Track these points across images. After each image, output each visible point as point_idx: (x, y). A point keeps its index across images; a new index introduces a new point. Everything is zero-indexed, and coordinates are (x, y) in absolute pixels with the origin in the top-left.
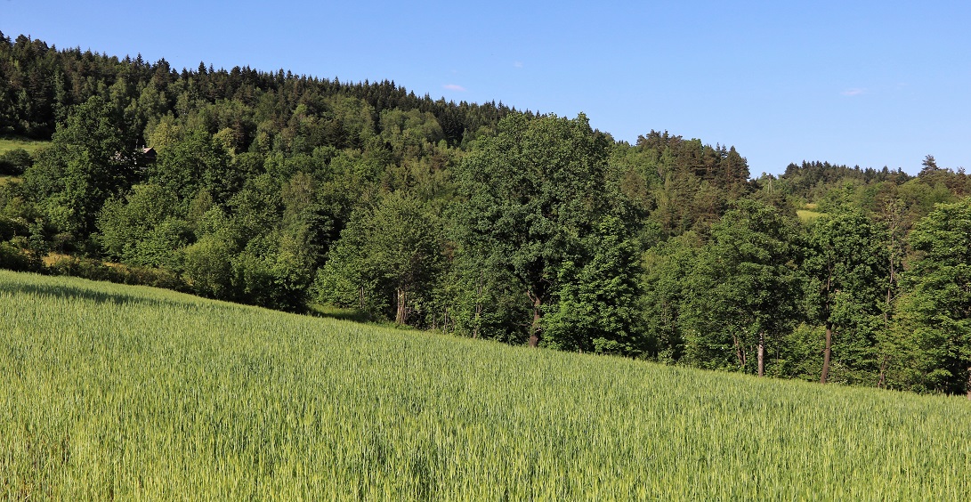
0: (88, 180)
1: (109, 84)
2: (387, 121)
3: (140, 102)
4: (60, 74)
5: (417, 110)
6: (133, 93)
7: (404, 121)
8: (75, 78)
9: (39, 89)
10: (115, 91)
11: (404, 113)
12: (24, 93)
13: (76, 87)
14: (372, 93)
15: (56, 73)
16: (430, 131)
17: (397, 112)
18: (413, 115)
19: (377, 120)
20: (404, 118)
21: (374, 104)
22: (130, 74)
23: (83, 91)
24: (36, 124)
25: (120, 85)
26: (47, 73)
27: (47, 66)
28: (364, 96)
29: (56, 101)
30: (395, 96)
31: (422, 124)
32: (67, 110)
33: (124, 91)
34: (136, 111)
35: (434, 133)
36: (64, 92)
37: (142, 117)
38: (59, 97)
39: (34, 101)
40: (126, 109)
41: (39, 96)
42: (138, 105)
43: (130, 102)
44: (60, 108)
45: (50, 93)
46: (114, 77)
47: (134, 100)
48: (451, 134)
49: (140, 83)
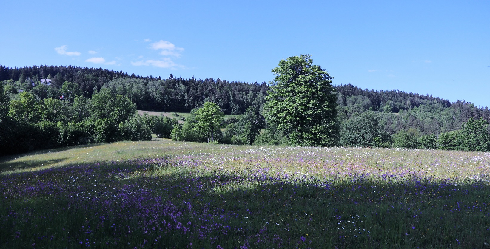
0: (251, 130)
1: (247, 93)
2: (349, 100)
3: (258, 99)
4: (231, 91)
5: (361, 95)
6: (255, 96)
7: (355, 100)
8: (236, 93)
9: (225, 97)
10: (249, 96)
11: (356, 97)
12: (221, 99)
13: (237, 96)
14: (343, 89)
15: (230, 91)
16: (366, 104)
17: (353, 97)
18: (359, 97)
19: (345, 100)
20: (356, 99)
21: (344, 93)
22: (254, 89)
23: (239, 97)
24: (225, 110)
25: (251, 94)
26: (227, 92)
27: (227, 89)
28: (340, 91)
29: (230, 101)
30: (353, 90)
31: (363, 101)
32: (234, 104)
33: (252, 96)
34: (256, 103)
35: (368, 104)
36: (233, 98)
37: (258, 105)
38: (231, 99)
39: (224, 102)
40: (253, 102)
41: (225, 100)
42: (257, 100)
43: (254, 99)
44: (232, 103)
45: (229, 99)
46: (248, 91)
47: (255, 99)
48: (376, 104)
49: (257, 92)
